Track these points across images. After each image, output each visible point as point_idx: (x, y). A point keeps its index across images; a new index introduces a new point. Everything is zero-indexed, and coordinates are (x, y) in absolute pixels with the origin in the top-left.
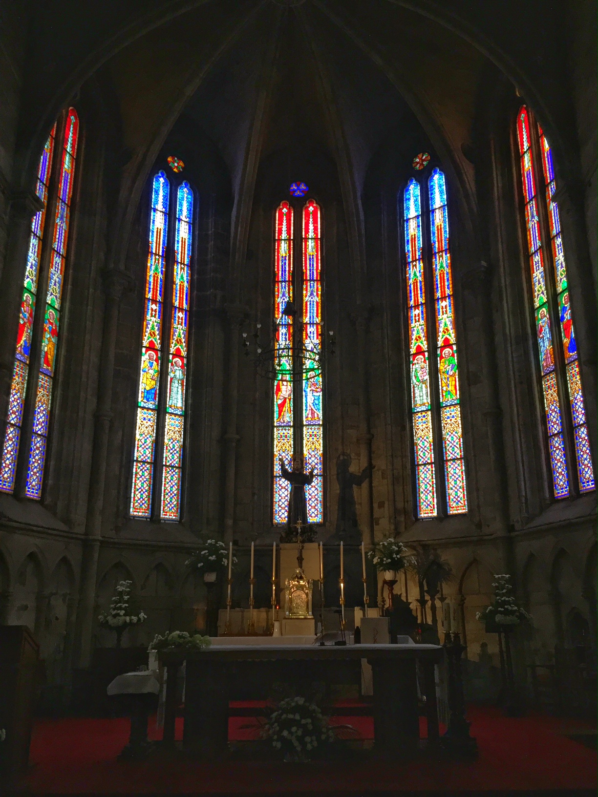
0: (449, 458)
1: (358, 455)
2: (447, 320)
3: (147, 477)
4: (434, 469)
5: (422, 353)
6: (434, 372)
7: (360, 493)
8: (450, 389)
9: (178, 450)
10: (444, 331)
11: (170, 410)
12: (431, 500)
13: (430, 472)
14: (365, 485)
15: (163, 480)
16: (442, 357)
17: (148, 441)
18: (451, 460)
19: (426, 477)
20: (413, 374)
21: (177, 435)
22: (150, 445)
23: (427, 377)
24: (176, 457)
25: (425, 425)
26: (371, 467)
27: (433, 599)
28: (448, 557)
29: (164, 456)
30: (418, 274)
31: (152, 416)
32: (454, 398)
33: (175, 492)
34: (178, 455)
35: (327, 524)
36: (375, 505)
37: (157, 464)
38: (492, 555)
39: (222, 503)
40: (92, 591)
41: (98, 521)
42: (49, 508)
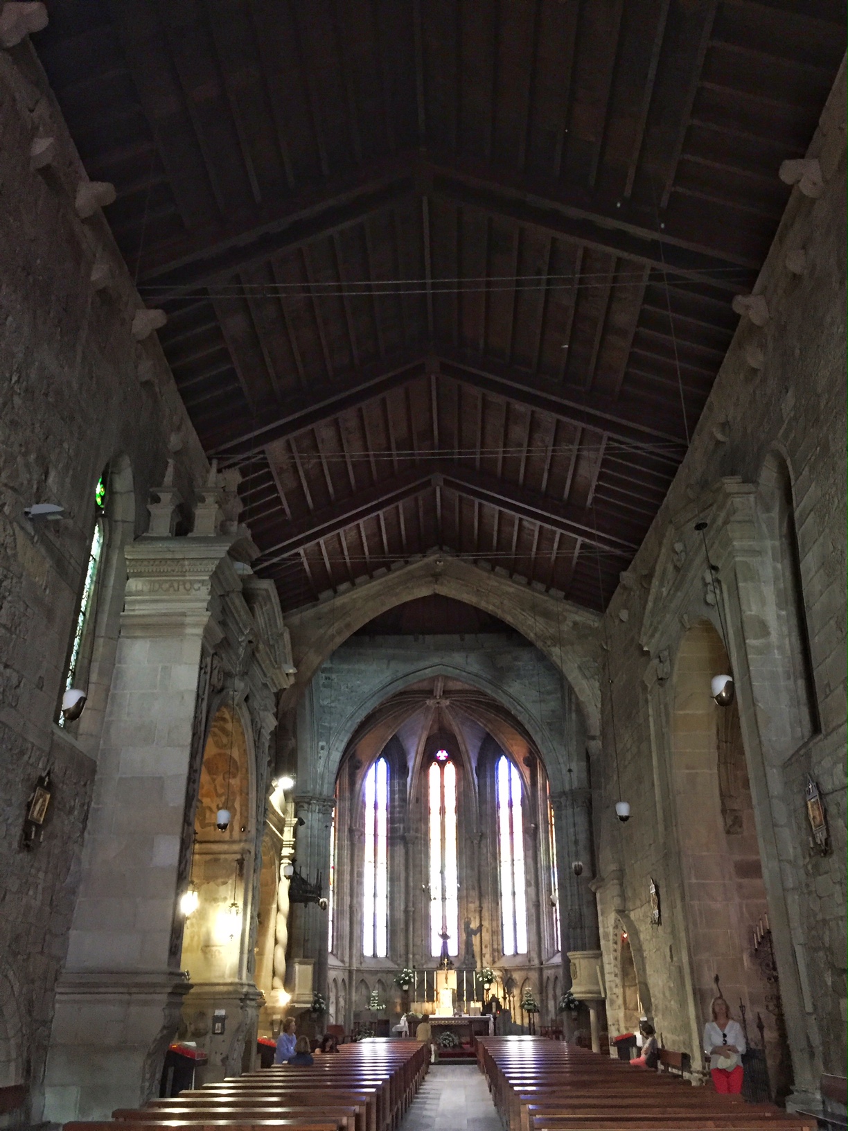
1: (475, 918)
7: (476, 940)
12: (510, 945)
14: (478, 935)
26: (481, 925)
27: (509, 997)
28: (517, 976)
36: (483, 947)
38: (534, 976)
39: (407, 946)
40: (354, 994)
41: (354, 960)
42: (336, 956)
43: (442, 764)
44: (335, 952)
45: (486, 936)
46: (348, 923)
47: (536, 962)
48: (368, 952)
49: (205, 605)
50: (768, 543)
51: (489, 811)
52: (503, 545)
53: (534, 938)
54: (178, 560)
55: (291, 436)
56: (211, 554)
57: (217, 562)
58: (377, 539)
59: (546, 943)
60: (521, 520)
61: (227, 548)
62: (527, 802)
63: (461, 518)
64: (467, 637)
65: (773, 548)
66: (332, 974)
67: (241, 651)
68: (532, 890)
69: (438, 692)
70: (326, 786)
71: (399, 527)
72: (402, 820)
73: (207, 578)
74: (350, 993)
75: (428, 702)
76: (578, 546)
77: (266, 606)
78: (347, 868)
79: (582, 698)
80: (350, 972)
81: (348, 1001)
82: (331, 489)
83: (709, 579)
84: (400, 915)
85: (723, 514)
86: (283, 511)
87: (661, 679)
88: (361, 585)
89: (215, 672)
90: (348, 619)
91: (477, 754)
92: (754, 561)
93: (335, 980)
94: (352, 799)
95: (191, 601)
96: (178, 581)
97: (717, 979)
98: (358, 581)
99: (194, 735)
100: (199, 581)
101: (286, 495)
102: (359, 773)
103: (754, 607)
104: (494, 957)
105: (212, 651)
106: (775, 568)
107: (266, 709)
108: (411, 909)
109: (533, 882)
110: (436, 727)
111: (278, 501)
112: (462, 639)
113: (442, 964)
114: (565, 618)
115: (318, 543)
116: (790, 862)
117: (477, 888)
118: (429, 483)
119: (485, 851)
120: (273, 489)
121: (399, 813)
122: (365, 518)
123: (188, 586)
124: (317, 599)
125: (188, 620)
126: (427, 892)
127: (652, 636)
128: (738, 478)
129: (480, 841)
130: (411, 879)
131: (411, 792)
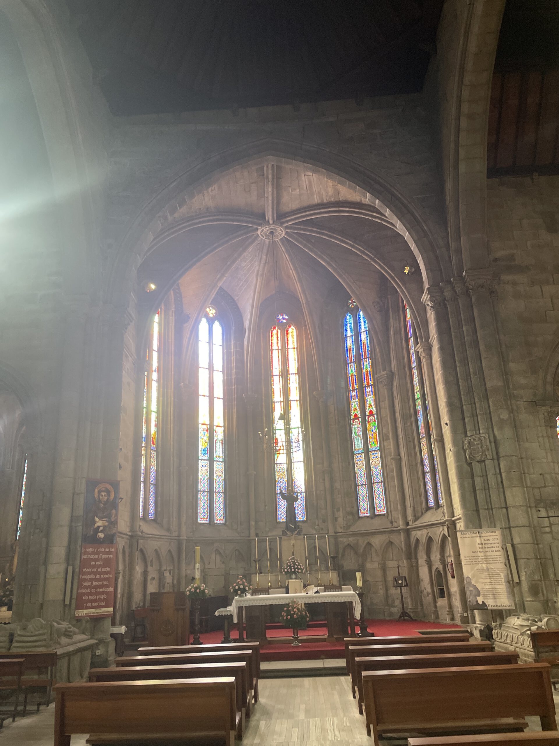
0: (375, 482)
2: (371, 399)
3: (206, 500)
4: (367, 488)
5: (358, 419)
6: (365, 430)
8: (374, 440)
9: (222, 482)
10: (369, 406)
11: (216, 459)
12: (366, 506)
13: (365, 490)
15: (215, 501)
16: (369, 422)
17: (205, 479)
18: (376, 483)
19: (363, 492)
20: (353, 431)
21: (221, 473)
22: (207, 481)
23: (361, 433)
24: (221, 486)
25: (361, 462)
28: (375, 541)
29: (214, 486)
30: (353, 371)
31: (207, 463)
32: (376, 446)
33: (222, 507)
34: (222, 485)
35: (308, 521)
36: (335, 510)
37: (211, 492)
38: (399, 539)
40: (184, 567)
41: (186, 527)
42: (159, 524)
44: (159, 520)
45: (339, 499)
46: (176, 487)
47: (399, 523)
48: (202, 519)
66: (152, 545)
75: (259, 232)
84: (239, 480)
93: (156, 551)
104: (348, 521)
112: (296, 110)
121: (237, 374)
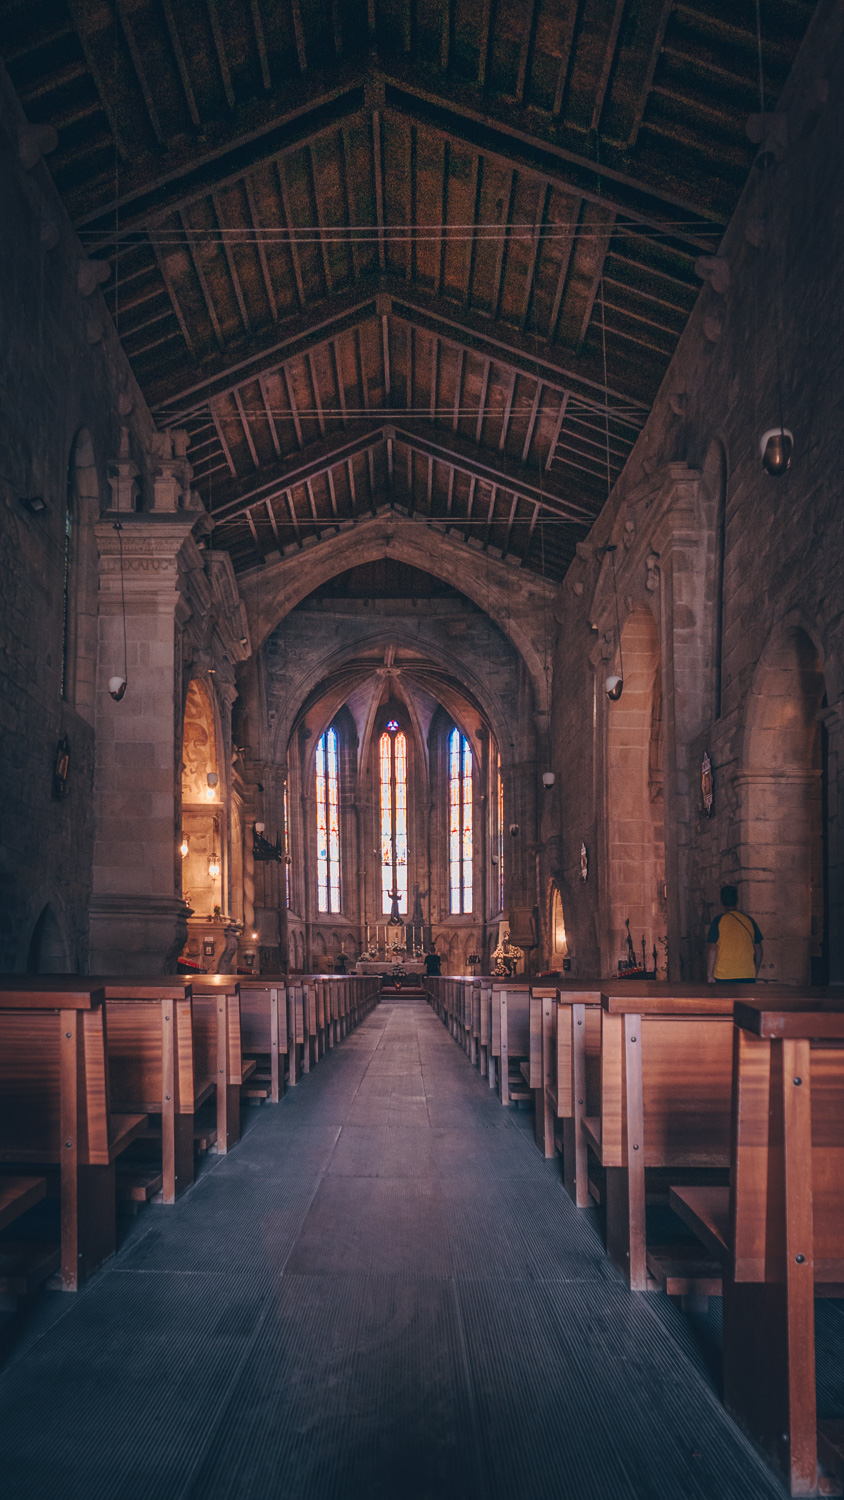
0: (466, 887)
1: (424, 882)
3: (325, 894)
4: (459, 891)
5: (457, 831)
8: (468, 853)
10: (466, 822)
11: (332, 860)
12: (457, 906)
14: (427, 898)
15: (331, 895)
16: (465, 835)
20: (452, 841)
21: (336, 871)
24: (336, 882)
26: (430, 889)
31: (325, 863)
32: (469, 857)
33: (337, 899)
35: (409, 915)
36: (431, 908)
37: (328, 887)
38: (477, 932)
39: (359, 905)
40: (311, 945)
41: (310, 915)
42: (293, 911)
43: (393, 736)
44: (292, 908)
45: (435, 899)
46: (303, 883)
47: (480, 921)
48: (322, 908)
49: (173, 584)
50: (706, 533)
51: (440, 783)
52: (459, 508)
53: (480, 901)
54: (145, 539)
55: (235, 389)
56: (176, 533)
57: (182, 541)
58: (325, 497)
59: (490, 904)
60: (477, 481)
61: (191, 527)
62: (478, 774)
63: (414, 477)
64: (420, 602)
65: (709, 538)
66: (291, 927)
67: (204, 625)
68: (480, 857)
69: (389, 660)
70: (278, 755)
71: (349, 485)
72: (353, 790)
73: (173, 557)
74: (308, 945)
75: (378, 671)
76: (536, 511)
77: (221, 578)
78: (301, 834)
79: (533, 673)
80: (307, 927)
81: (307, 951)
82: (276, 443)
83: (651, 564)
84: (351, 877)
85: (668, 500)
86: (227, 469)
87: (606, 659)
88: (310, 546)
89: (186, 648)
90: (297, 585)
91: (428, 725)
92: (689, 551)
93: (293, 932)
94: (302, 768)
95: (160, 580)
96: (147, 560)
97: (627, 922)
98: (306, 541)
99: (175, 706)
100: (166, 560)
101: (231, 451)
102: (310, 742)
103: (684, 598)
104: (441, 916)
105: (182, 629)
106: (708, 559)
107: (227, 682)
108: (362, 873)
109: (480, 850)
110: (387, 697)
111: (222, 458)
112: (415, 605)
113: (392, 920)
114: (521, 588)
115: (265, 503)
116: (685, 824)
117: (426, 856)
118: (380, 435)
119: (435, 821)
120: (217, 445)
121: (350, 782)
122: (313, 476)
123: (156, 564)
124: (264, 562)
125: (160, 598)
126: (378, 857)
127: (601, 615)
128: (684, 464)
129: (430, 812)
130: (362, 846)
131: (361, 763)
